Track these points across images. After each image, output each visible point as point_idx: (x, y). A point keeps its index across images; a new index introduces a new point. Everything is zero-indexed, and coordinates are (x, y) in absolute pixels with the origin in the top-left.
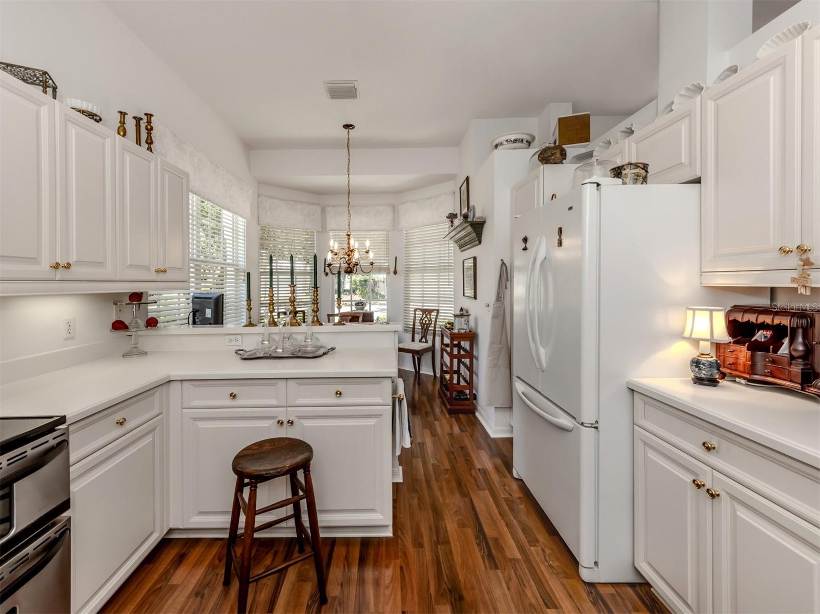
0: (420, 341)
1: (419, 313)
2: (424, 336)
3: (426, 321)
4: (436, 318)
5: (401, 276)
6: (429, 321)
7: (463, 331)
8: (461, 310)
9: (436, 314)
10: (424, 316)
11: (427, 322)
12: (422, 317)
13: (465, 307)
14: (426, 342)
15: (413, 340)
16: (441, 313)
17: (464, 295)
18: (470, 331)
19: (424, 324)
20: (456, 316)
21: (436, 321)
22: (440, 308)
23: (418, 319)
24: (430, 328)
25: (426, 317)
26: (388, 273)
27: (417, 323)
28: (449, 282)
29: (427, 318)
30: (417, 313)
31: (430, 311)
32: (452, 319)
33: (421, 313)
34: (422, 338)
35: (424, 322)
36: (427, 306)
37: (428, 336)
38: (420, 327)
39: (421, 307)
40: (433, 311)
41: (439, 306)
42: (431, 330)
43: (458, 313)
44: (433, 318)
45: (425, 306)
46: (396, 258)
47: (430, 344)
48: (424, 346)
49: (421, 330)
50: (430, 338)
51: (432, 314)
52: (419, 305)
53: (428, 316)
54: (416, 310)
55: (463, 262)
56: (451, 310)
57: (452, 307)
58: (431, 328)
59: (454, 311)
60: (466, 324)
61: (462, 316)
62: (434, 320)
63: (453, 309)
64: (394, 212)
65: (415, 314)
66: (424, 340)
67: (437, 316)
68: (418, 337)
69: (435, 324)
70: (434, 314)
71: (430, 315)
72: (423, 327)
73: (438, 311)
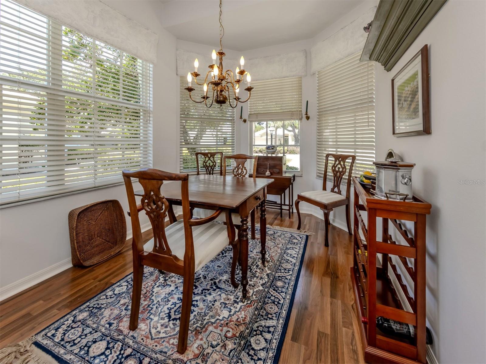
0: (332, 191)
1: (331, 159)
2: (337, 185)
3: (339, 168)
4: (352, 166)
5: (313, 122)
6: (343, 169)
7: (398, 199)
8: (390, 155)
9: (351, 161)
10: (337, 162)
11: (341, 170)
12: (335, 163)
13: (396, 151)
14: (339, 193)
15: (324, 188)
16: (358, 160)
17: (394, 133)
18: (415, 199)
19: (337, 172)
20: (379, 166)
21: (351, 169)
22: (357, 154)
23: (330, 165)
24: (343, 177)
25: (340, 163)
26: (301, 119)
27: (330, 169)
28: (368, 122)
29: (341, 165)
30: (329, 159)
31: (344, 158)
32: (372, 170)
33: (334, 159)
34: (334, 187)
35: (337, 169)
36: (342, 152)
37: (341, 186)
38: (333, 175)
39: (335, 153)
40: (347, 157)
41: (355, 152)
42: (345, 179)
43: (383, 160)
44: (348, 166)
45: (339, 151)
46: (307, 102)
47: (343, 197)
48: (336, 198)
49: (333, 178)
50: (343, 188)
51: (347, 160)
52: (332, 151)
53: (342, 163)
54: (328, 156)
55: (393, 80)
56: (373, 157)
57: (372, 153)
58: (346, 176)
59: (376, 158)
60: (406, 184)
61: (394, 166)
62: (349, 168)
63: (374, 156)
64: (306, 57)
65: (327, 160)
66: (336, 190)
67: (353, 162)
68: (330, 185)
69: (350, 173)
70: (349, 161)
71: (344, 162)
72: (335, 176)
73: (354, 158)
